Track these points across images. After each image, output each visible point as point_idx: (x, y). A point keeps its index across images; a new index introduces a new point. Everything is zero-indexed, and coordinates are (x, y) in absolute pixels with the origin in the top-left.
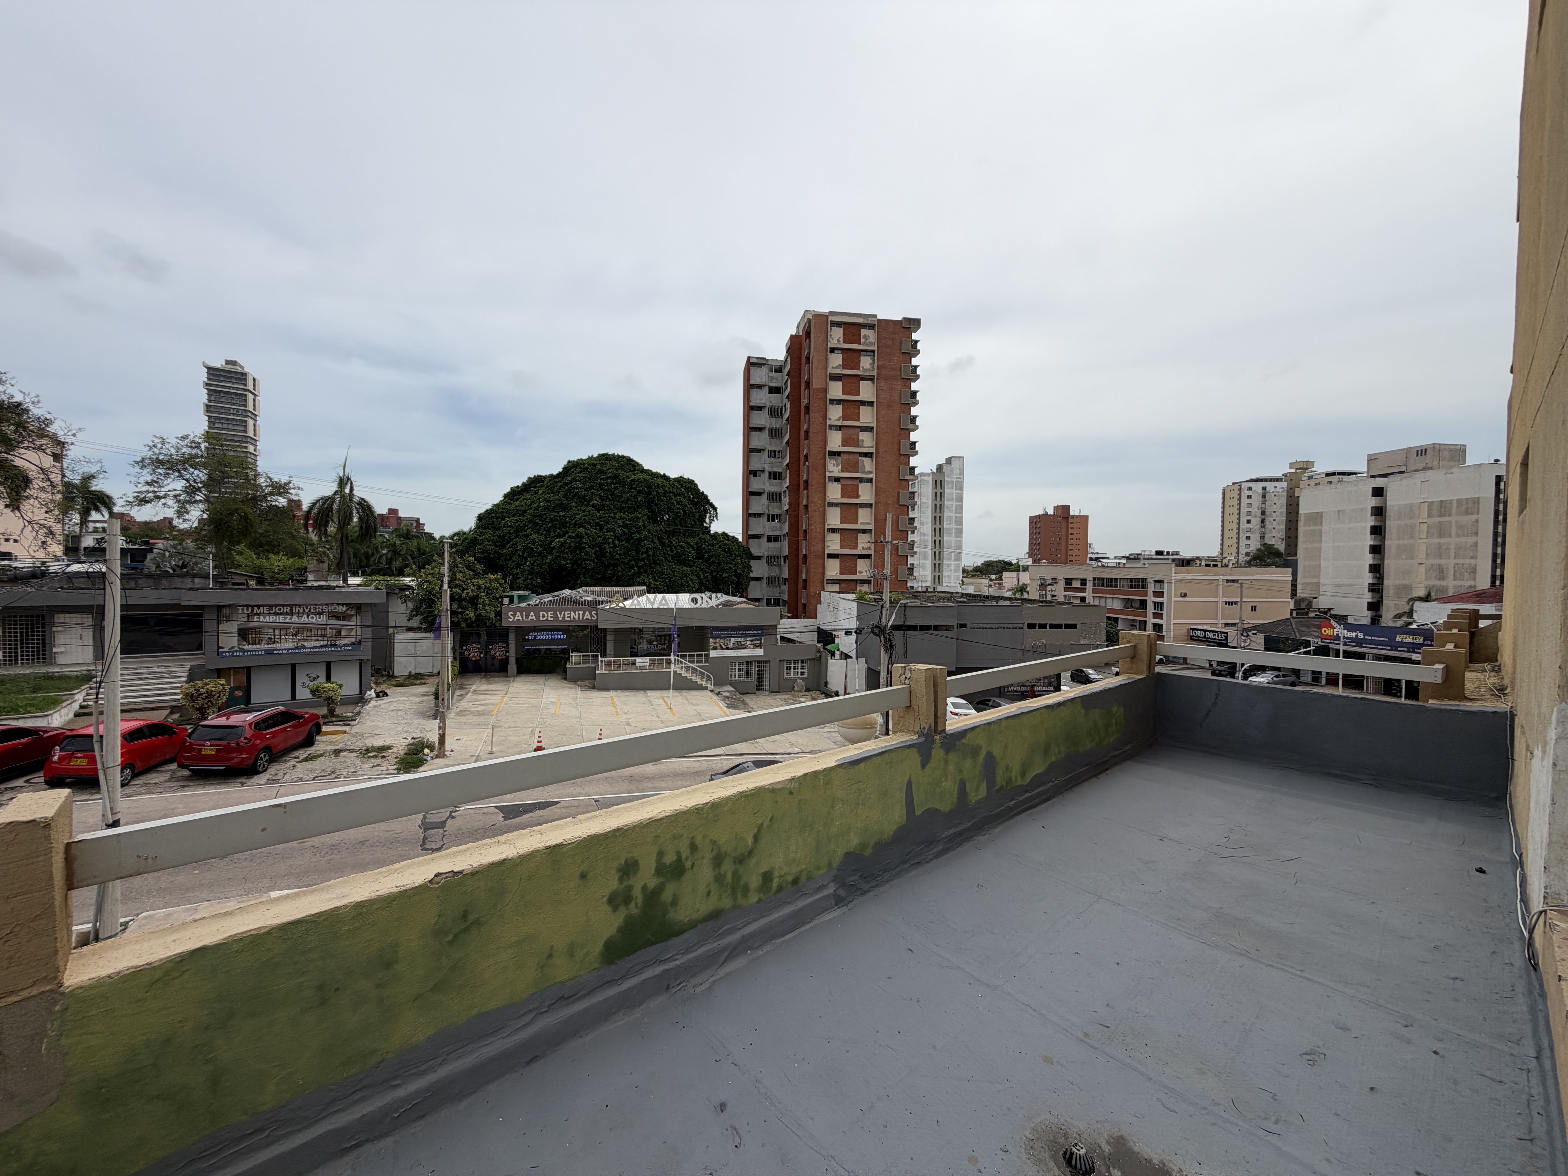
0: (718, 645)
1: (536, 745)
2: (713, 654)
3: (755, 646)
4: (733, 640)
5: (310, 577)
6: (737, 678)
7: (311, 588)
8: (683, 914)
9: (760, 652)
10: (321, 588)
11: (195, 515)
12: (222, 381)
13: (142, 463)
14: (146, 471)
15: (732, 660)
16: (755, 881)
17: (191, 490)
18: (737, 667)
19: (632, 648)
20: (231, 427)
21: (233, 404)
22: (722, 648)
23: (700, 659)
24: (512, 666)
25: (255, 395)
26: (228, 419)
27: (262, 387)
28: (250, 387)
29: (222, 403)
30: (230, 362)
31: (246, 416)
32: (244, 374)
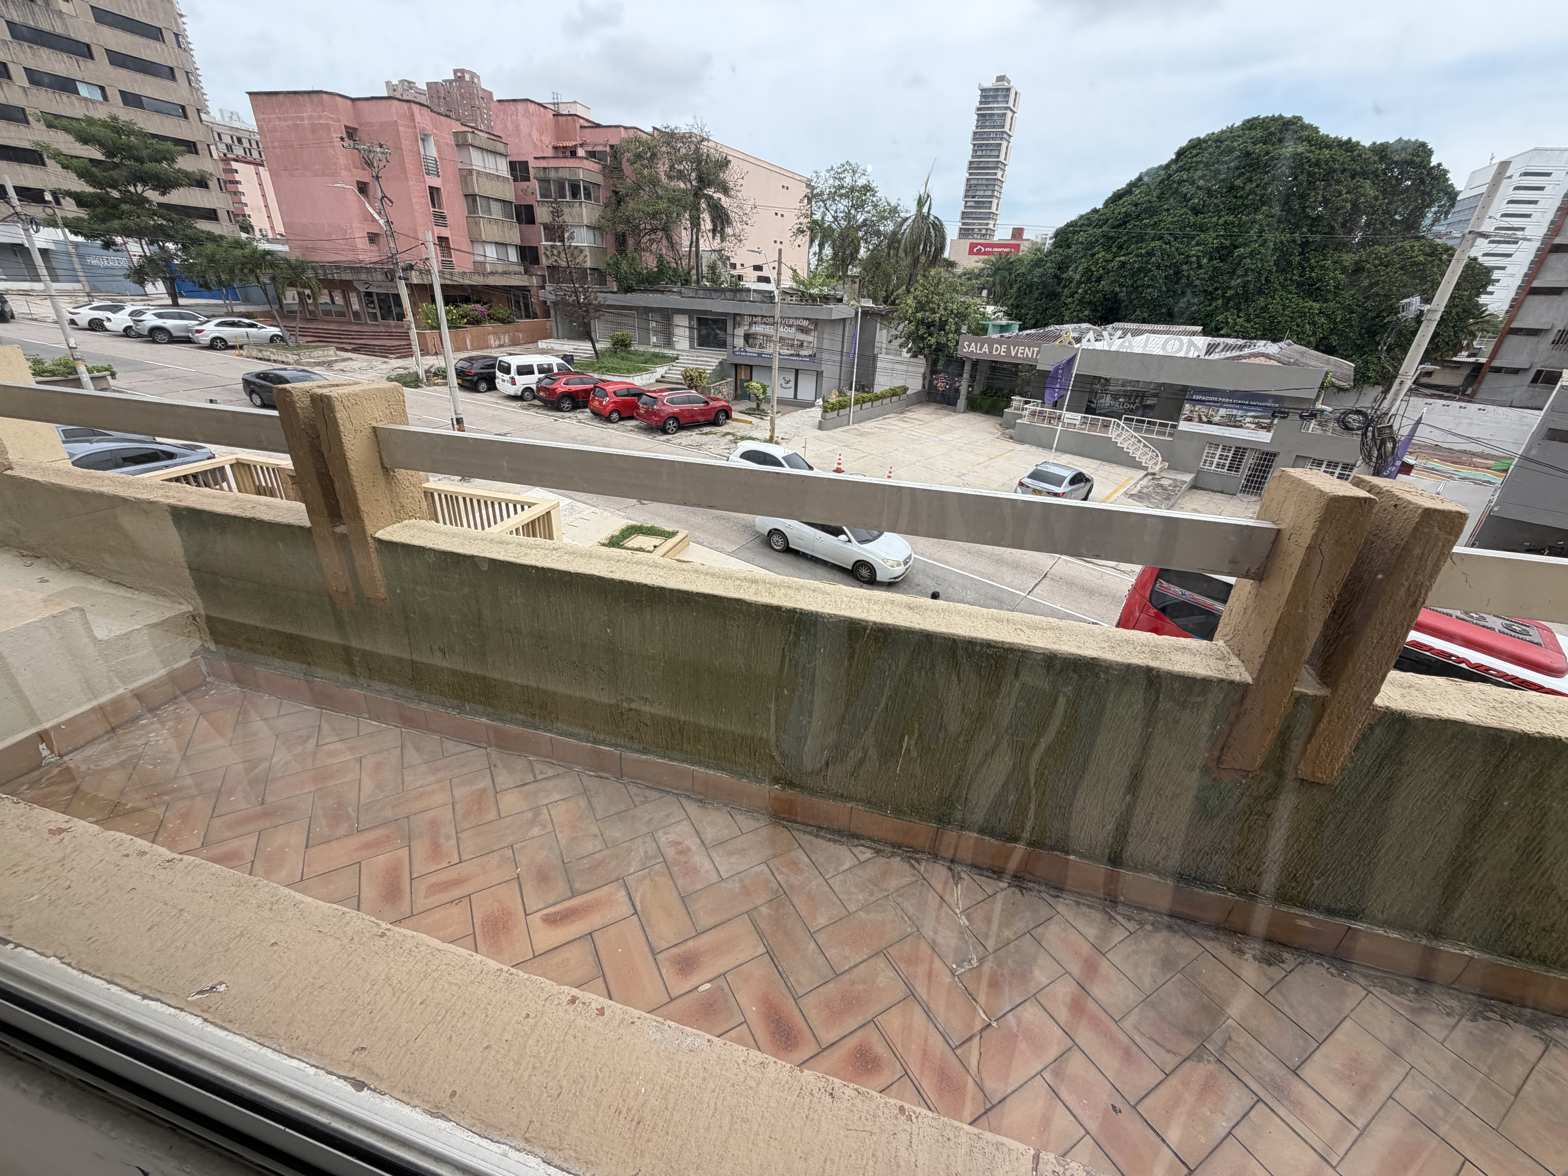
0: (1195, 415)
1: (836, 466)
2: (1183, 426)
3: (1260, 426)
4: (1223, 412)
6: (1213, 468)
9: (1265, 437)
12: (989, 103)
15: (1213, 442)
18: (1219, 452)
19: (1091, 402)
20: (988, 153)
21: (994, 127)
22: (1200, 421)
23: (1162, 429)
24: (962, 402)
25: (1014, 112)
26: (987, 145)
27: (1021, 101)
28: (1011, 104)
29: (986, 127)
30: (1001, 79)
31: (1002, 139)
32: (1008, 90)
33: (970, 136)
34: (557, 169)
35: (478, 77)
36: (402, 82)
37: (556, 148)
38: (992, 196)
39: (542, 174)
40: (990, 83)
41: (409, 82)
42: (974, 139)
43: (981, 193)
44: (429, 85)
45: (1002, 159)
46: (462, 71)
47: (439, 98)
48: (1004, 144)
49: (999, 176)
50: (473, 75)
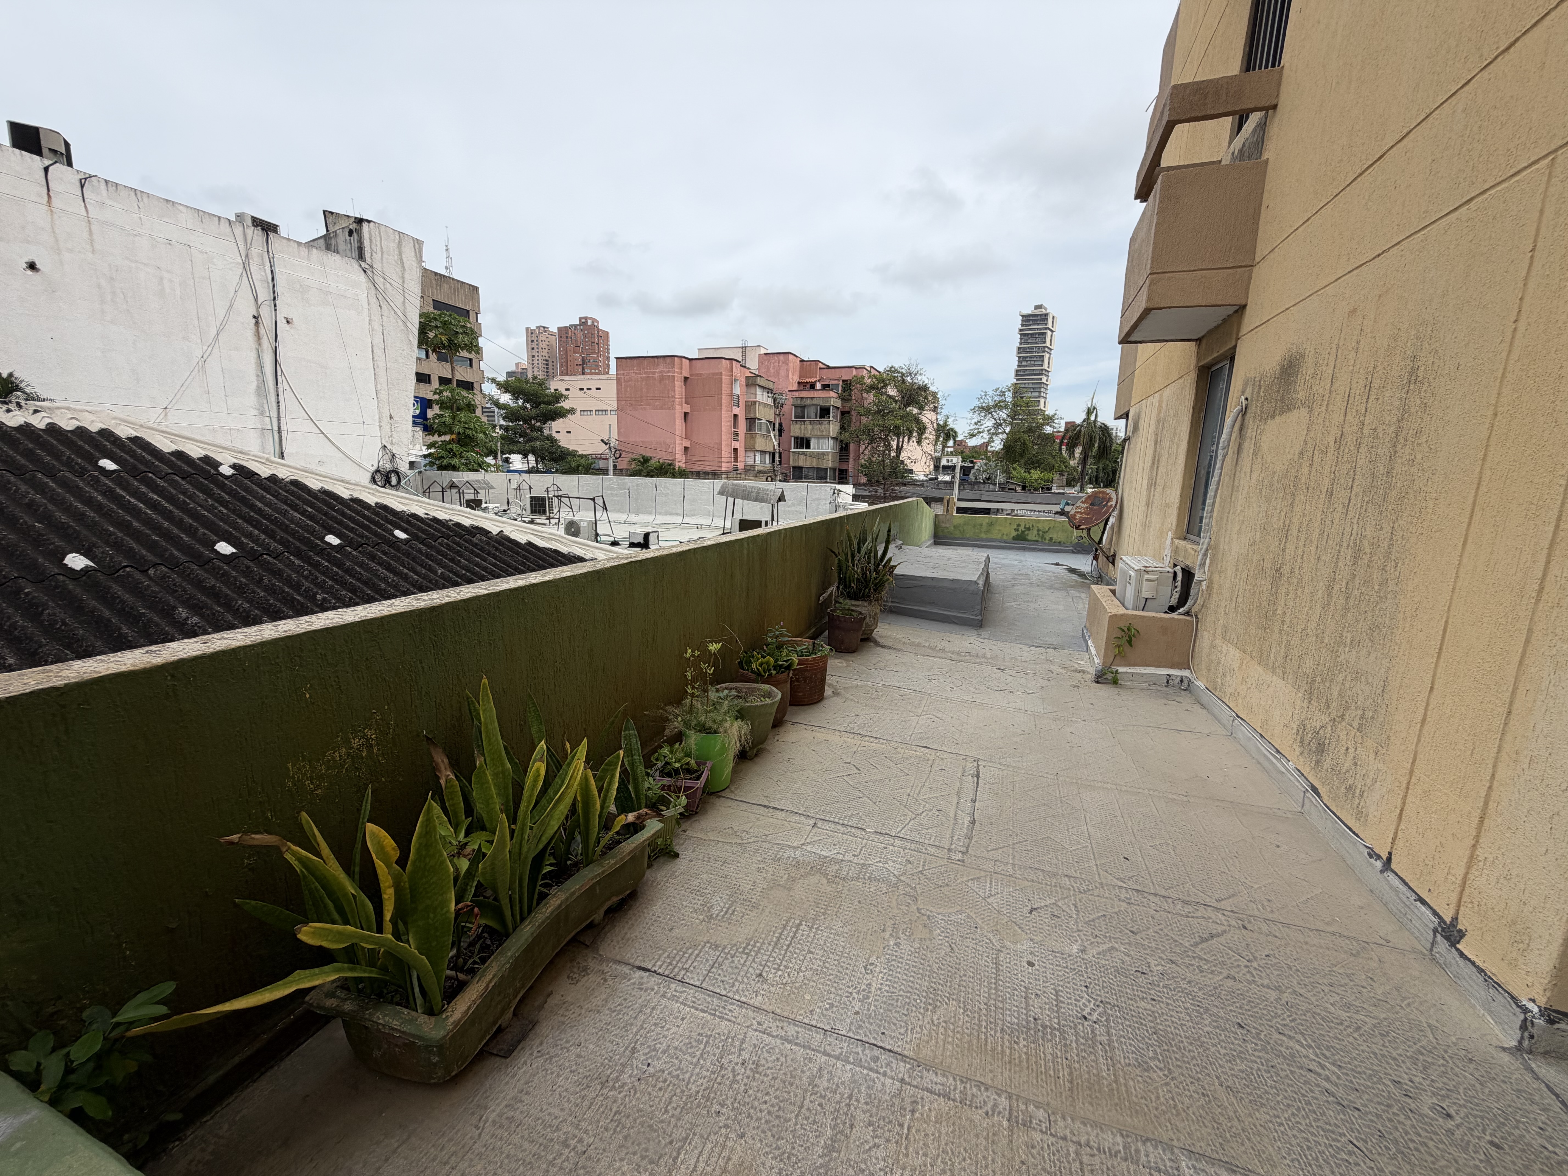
5: (1054, 487)
7: (1055, 493)
8: (1029, 538)
10: (1059, 493)
11: (997, 445)
12: (1030, 325)
13: (973, 410)
14: (976, 414)
16: (1048, 538)
17: (997, 425)
20: (1033, 363)
21: (1036, 343)
25: (1052, 331)
26: (1031, 357)
27: (1058, 323)
28: (1050, 325)
29: (1029, 343)
30: (1038, 307)
31: (1044, 352)
32: (1047, 315)
33: (1015, 350)
34: (812, 398)
35: (598, 322)
36: (538, 327)
37: (799, 383)
38: (1039, 397)
39: (799, 402)
40: (1029, 310)
41: (544, 328)
42: (1019, 353)
43: (1030, 394)
44: (560, 329)
45: (1045, 367)
46: (586, 318)
47: (567, 337)
48: (1047, 356)
49: (1044, 380)
50: (594, 320)
